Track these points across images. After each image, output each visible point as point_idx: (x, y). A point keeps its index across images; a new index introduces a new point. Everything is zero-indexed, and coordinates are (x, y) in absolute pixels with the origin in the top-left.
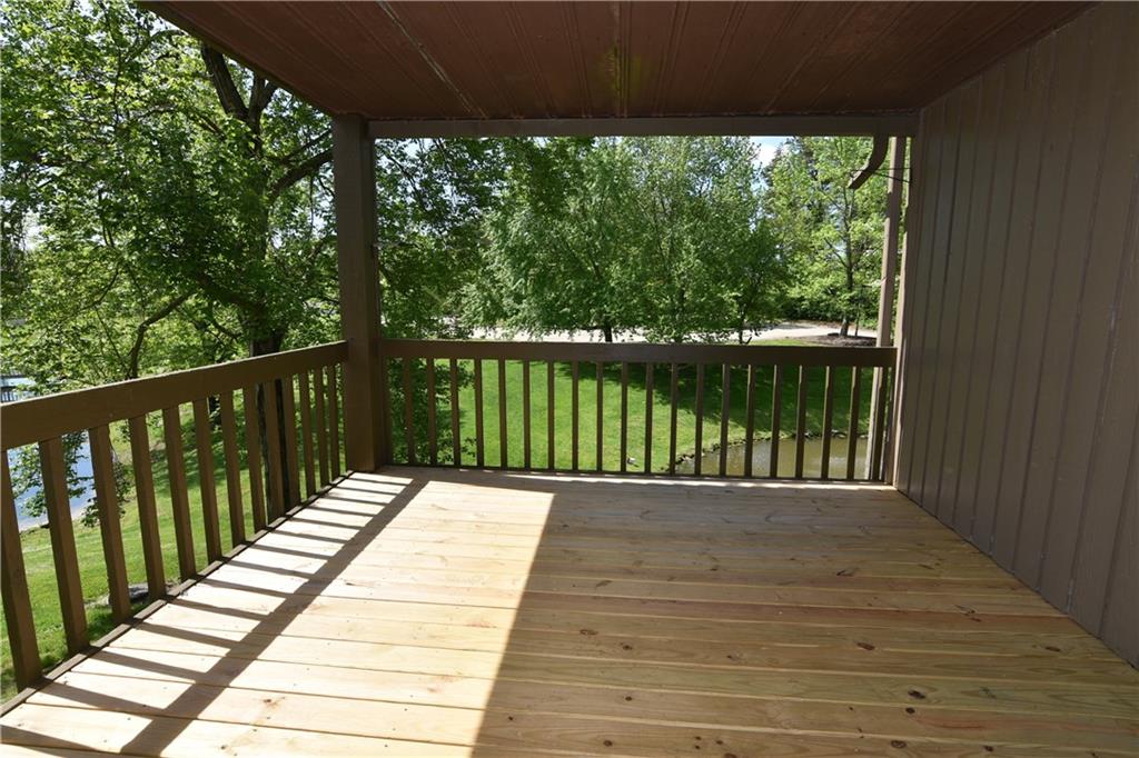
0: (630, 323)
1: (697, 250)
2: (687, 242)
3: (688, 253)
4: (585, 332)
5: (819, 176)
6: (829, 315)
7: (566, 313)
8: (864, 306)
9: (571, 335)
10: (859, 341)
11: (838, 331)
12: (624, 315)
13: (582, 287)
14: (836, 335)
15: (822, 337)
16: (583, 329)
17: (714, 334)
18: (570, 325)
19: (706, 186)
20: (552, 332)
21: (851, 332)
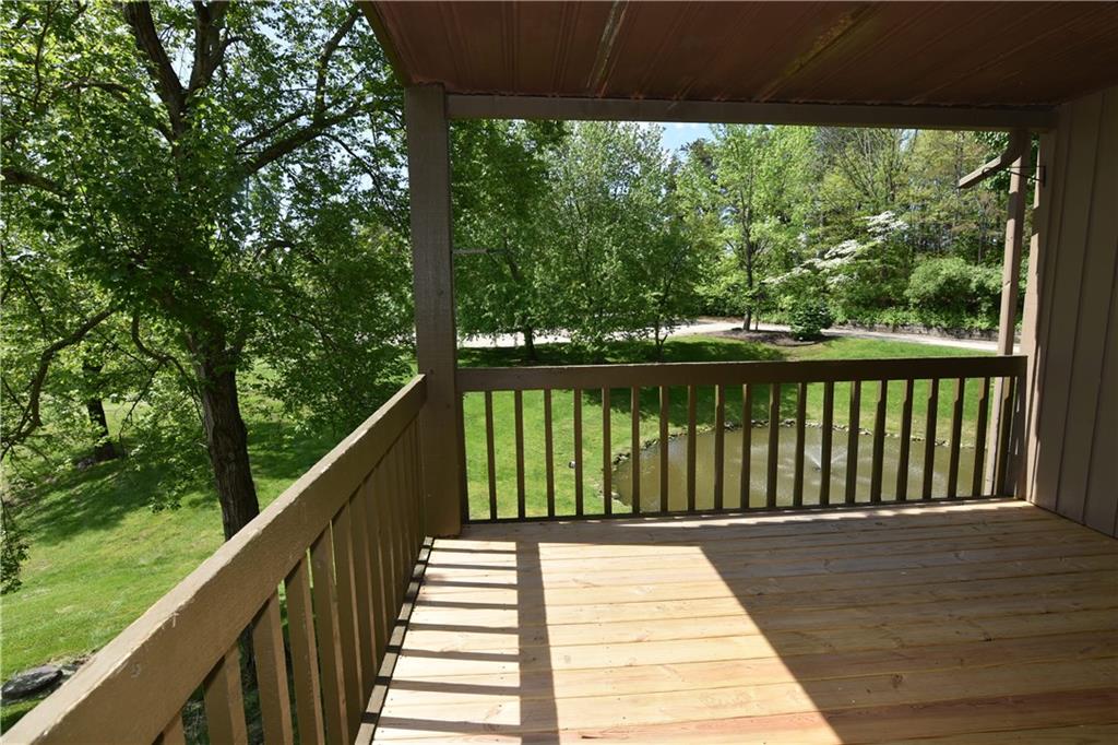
0: (551, 325)
1: (618, 252)
2: (608, 244)
3: (610, 254)
4: (508, 335)
5: (719, 181)
6: (726, 311)
7: (488, 317)
8: (764, 302)
9: (495, 340)
10: (760, 335)
11: (741, 325)
12: (548, 317)
13: (504, 290)
14: (738, 330)
15: (726, 332)
16: (506, 332)
17: (635, 334)
18: (492, 329)
19: (618, 190)
20: (475, 337)
21: (752, 327)
